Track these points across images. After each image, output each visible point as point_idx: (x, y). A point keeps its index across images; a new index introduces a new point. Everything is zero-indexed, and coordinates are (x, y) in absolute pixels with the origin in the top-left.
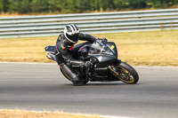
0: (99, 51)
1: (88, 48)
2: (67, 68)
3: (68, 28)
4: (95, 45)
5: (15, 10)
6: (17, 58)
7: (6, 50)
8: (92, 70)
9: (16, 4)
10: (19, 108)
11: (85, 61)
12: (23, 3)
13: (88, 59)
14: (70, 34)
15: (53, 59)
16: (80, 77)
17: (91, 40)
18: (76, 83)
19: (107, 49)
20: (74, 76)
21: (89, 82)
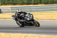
0: (28, 17)
1: (25, 16)
2: (18, 22)
3: (18, 10)
4: (27, 15)
5: (43, 3)
6: (44, 18)
7: (40, 16)
8: (26, 23)
9: (44, 1)
10: (44, 34)
11: (24, 20)
12: (46, 1)
13: (25, 19)
14: (19, 12)
15: (14, 19)
16: (22, 25)
17: (25, 13)
18: (21, 27)
19: (30, 16)
20: (20, 24)
21: (25, 26)
